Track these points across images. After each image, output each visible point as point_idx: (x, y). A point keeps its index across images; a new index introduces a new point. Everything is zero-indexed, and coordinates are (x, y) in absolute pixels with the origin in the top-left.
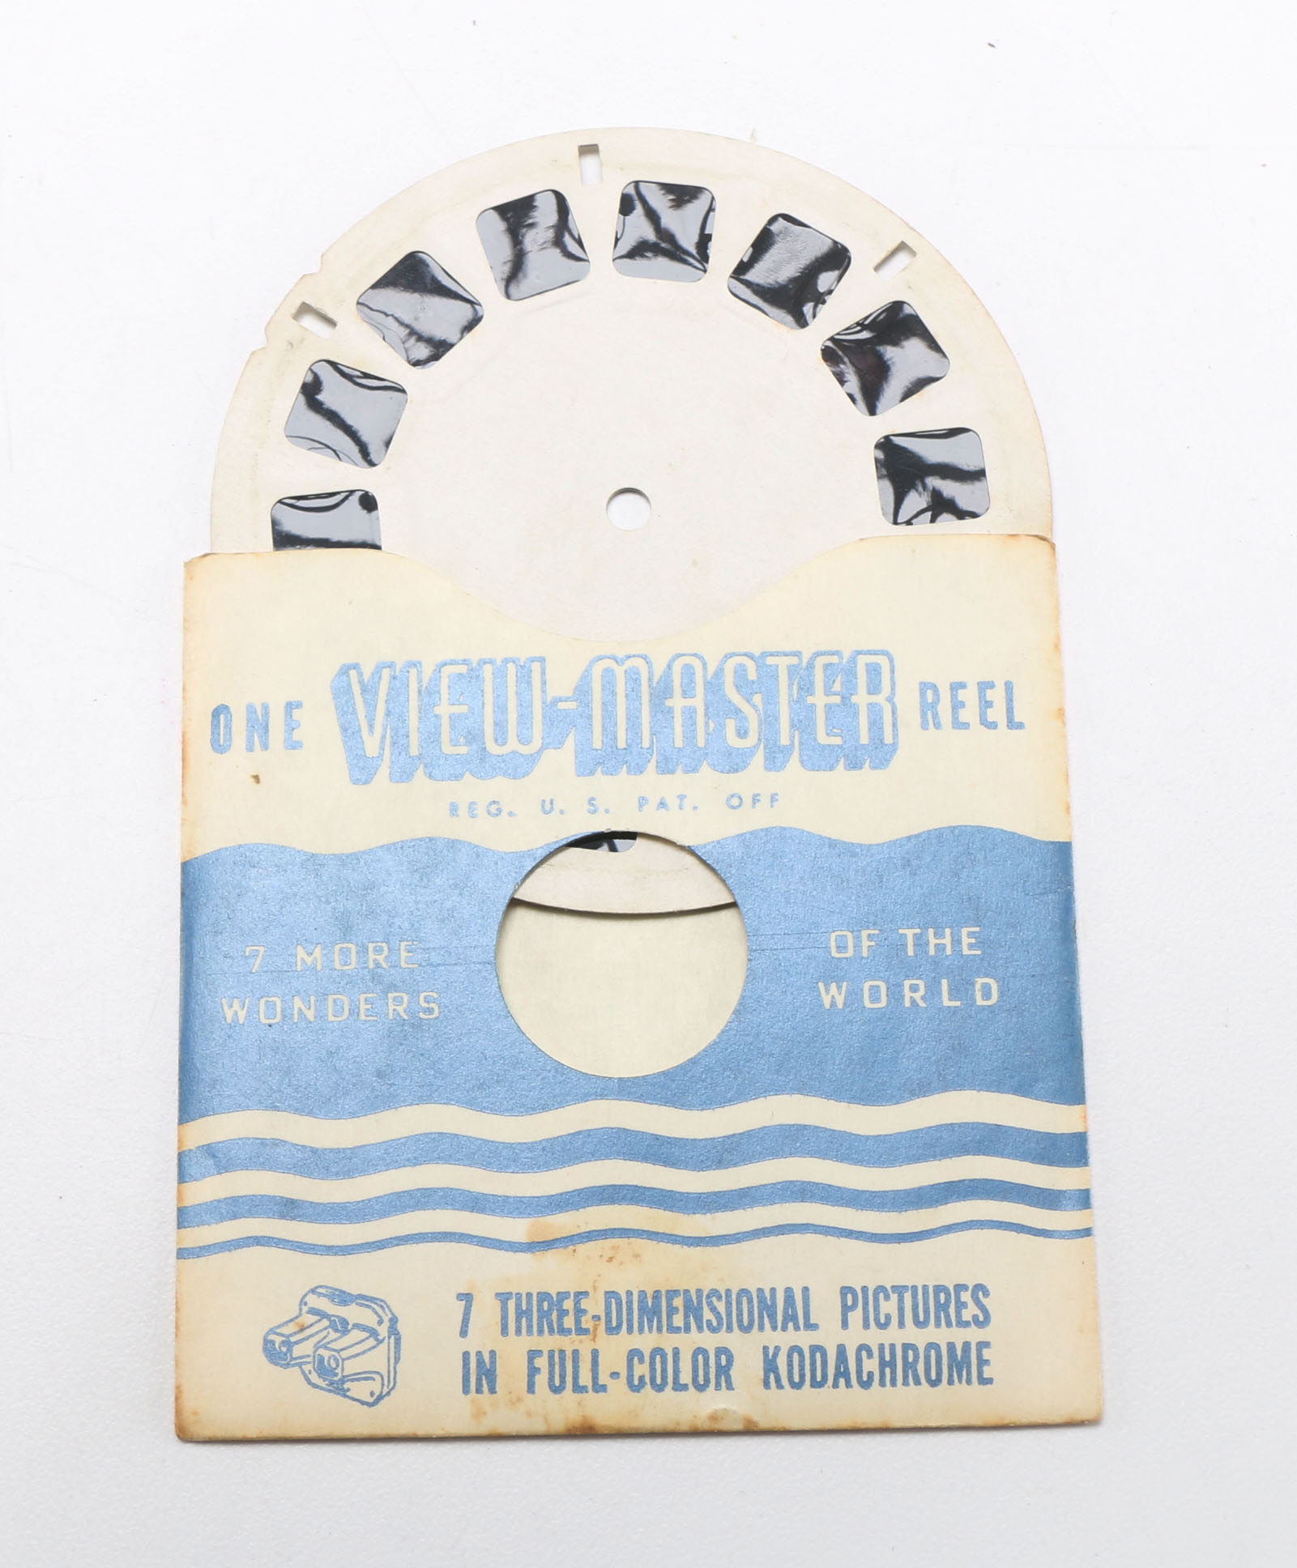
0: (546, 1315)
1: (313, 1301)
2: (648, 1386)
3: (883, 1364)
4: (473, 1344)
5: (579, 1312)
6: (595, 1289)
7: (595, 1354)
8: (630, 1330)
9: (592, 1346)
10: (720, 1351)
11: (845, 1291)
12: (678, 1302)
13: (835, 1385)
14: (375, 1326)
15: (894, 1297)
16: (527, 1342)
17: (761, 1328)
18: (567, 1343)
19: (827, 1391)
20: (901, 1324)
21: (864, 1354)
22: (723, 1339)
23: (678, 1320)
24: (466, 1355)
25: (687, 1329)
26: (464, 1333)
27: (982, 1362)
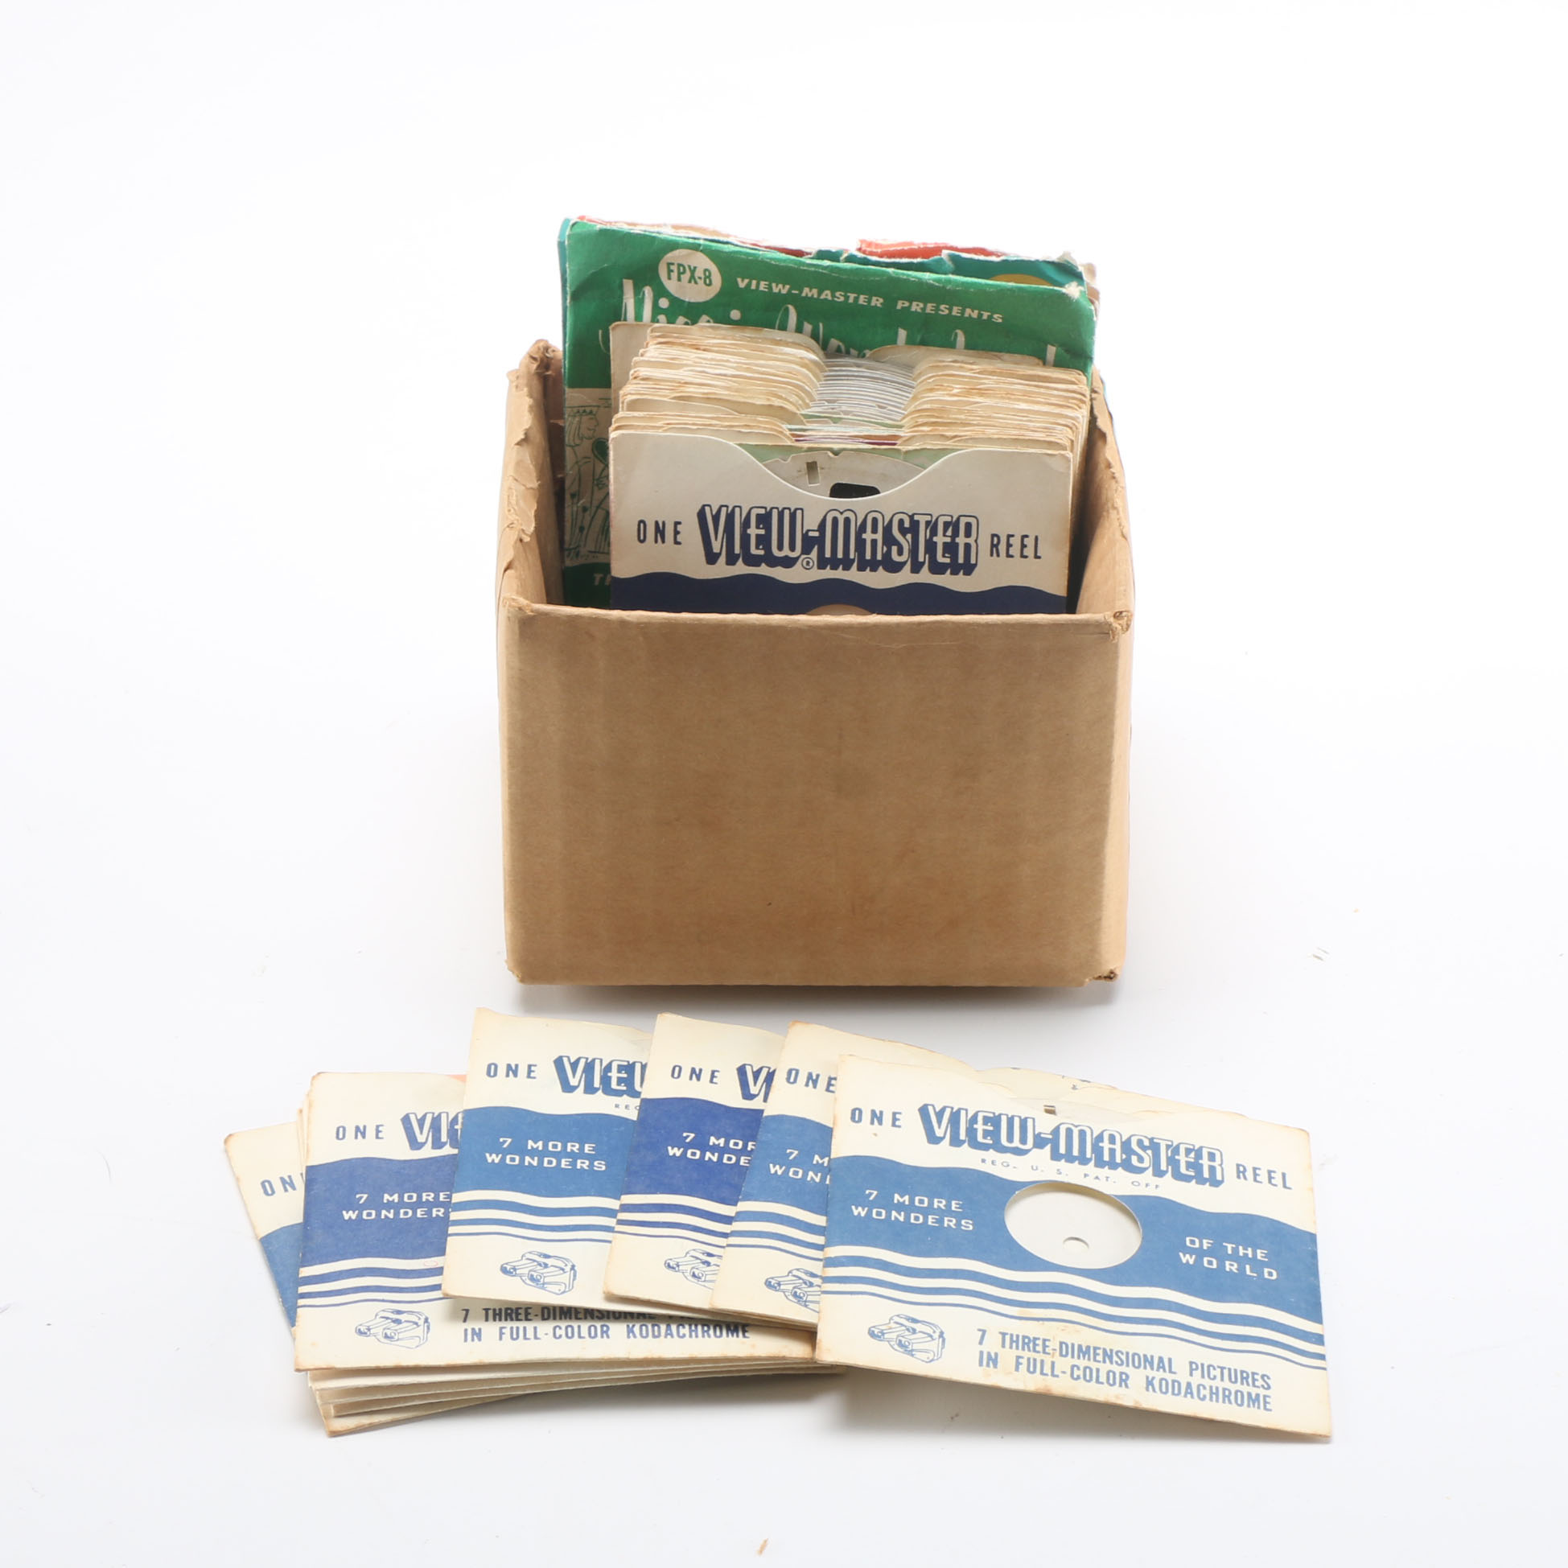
0: (1028, 1344)
1: (897, 1319)
2: (1082, 1379)
3: (1211, 1393)
4: (985, 1348)
5: (1045, 1346)
6: (1054, 1338)
7: (1053, 1363)
8: (1073, 1357)
9: (1052, 1359)
10: (1121, 1373)
11: (1191, 1363)
12: (1100, 1352)
13: (1185, 1396)
14: (932, 1333)
15: (1219, 1370)
16: (1015, 1353)
17: (1145, 1368)
18: (1039, 1357)
19: (1181, 1398)
20: (1222, 1380)
21: (1201, 1388)
22: (1124, 1369)
23: (1100, 1358)
24: (981, 1353)
25: (1104, 1362)
26: (981, 1343)
27: (1265, 1402)
